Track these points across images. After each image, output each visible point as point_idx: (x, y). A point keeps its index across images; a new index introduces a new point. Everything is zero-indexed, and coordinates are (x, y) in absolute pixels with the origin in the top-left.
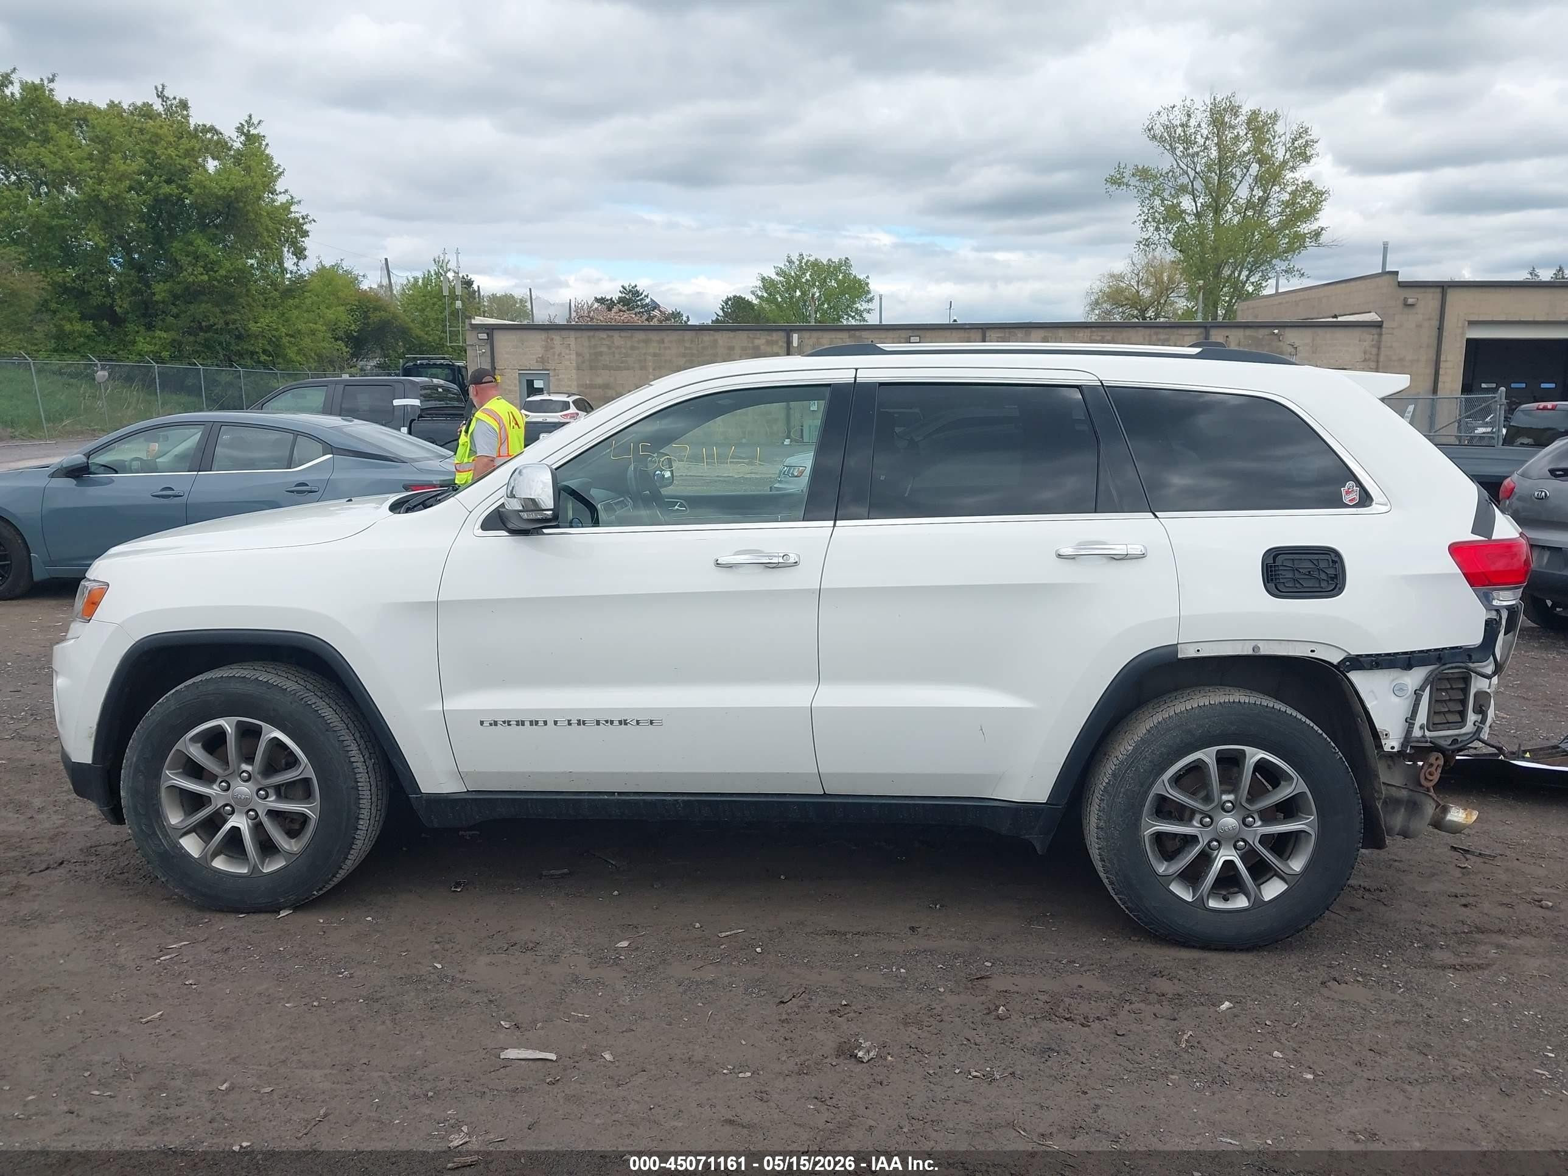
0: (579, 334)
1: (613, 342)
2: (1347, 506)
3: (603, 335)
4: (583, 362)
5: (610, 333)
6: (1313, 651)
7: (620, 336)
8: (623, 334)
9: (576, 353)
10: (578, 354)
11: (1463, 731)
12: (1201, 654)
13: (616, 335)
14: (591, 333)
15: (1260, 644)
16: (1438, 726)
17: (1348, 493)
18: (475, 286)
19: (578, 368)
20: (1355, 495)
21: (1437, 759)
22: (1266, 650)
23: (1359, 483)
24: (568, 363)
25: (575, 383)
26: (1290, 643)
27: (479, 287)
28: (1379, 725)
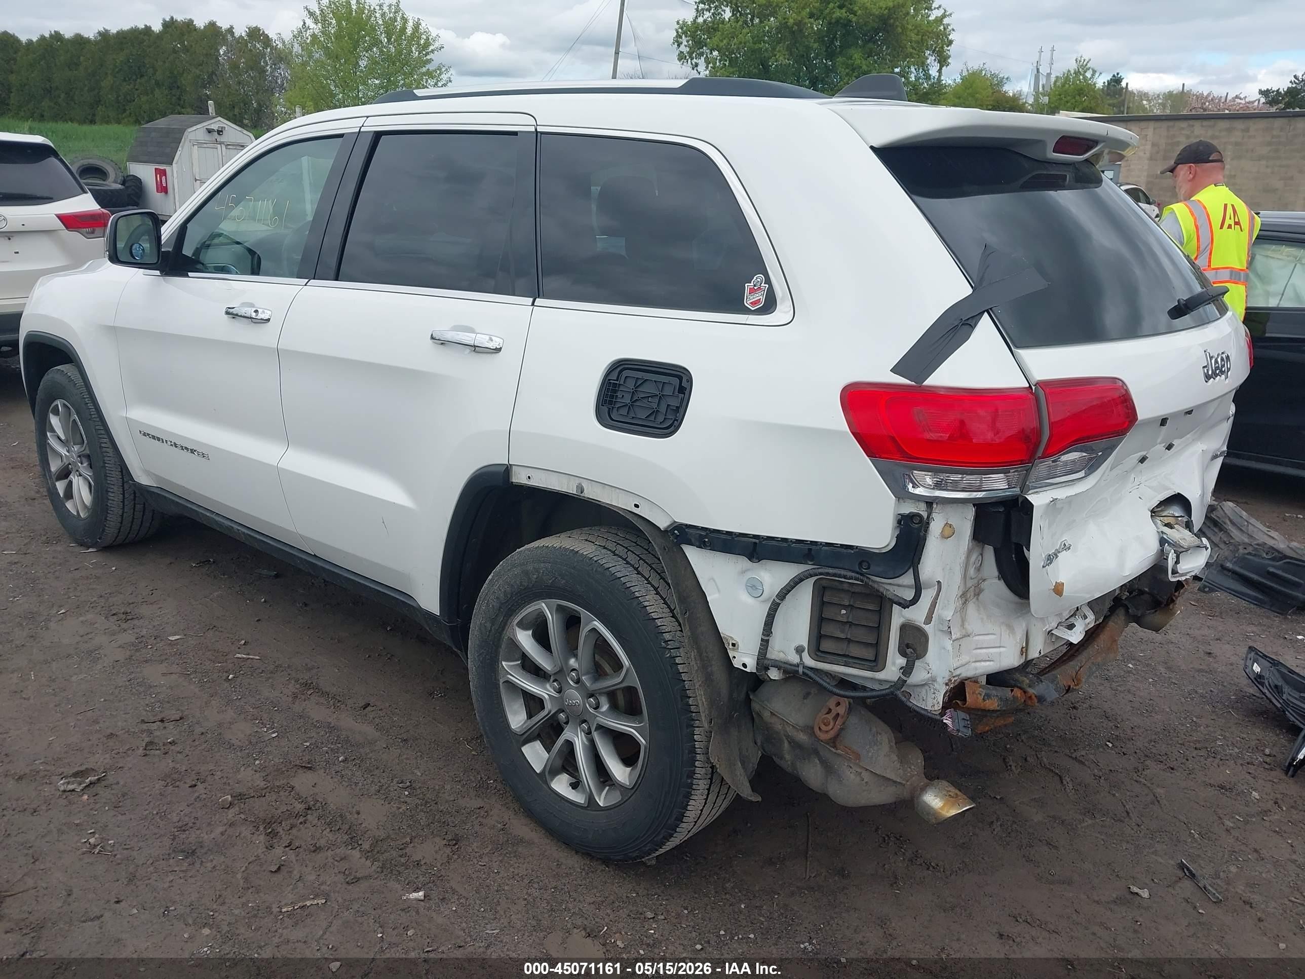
0: (1158, 124)
1: (1193, 132)
2: (747, 311)
3: (1184, 124)
4: (1158, 153)
5: (1191, 122)
6: (637, 506)
7: (1202, 126)
8: (1206, 123)
9: (1152, 143)
10: (1153, 145)
11: (881, 675)
12: (533, 483)
13: (1197, 124)
14: (1171, 123)
15: (585, 485)
16: (828, 656)
17: (752, 291)
18: (1123, 84)
19: (1151, 159)
20: (761, 297)
21: (838, 704)
22: (591, 493)
23: (768, 281)
24: (1141, 154)
25: (1145, 174)
26: (613, 489)
27: (1127, 84)
28: (724, 628)
